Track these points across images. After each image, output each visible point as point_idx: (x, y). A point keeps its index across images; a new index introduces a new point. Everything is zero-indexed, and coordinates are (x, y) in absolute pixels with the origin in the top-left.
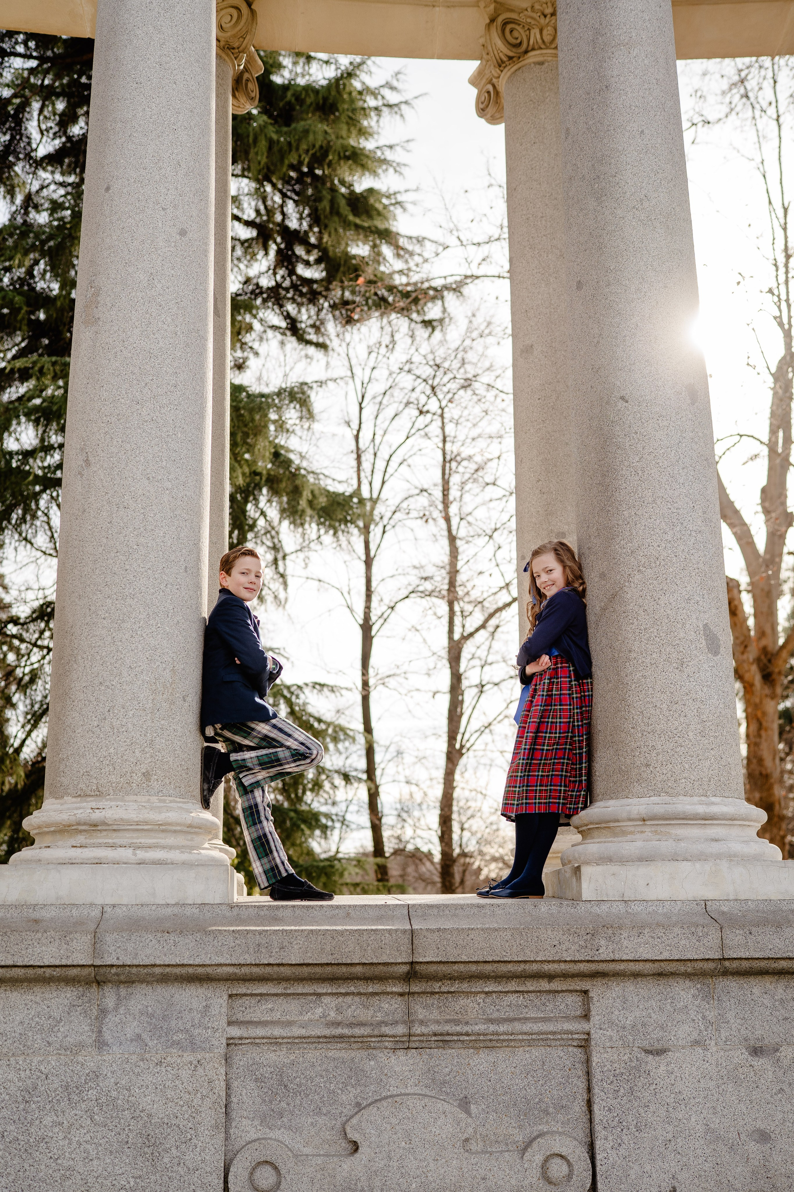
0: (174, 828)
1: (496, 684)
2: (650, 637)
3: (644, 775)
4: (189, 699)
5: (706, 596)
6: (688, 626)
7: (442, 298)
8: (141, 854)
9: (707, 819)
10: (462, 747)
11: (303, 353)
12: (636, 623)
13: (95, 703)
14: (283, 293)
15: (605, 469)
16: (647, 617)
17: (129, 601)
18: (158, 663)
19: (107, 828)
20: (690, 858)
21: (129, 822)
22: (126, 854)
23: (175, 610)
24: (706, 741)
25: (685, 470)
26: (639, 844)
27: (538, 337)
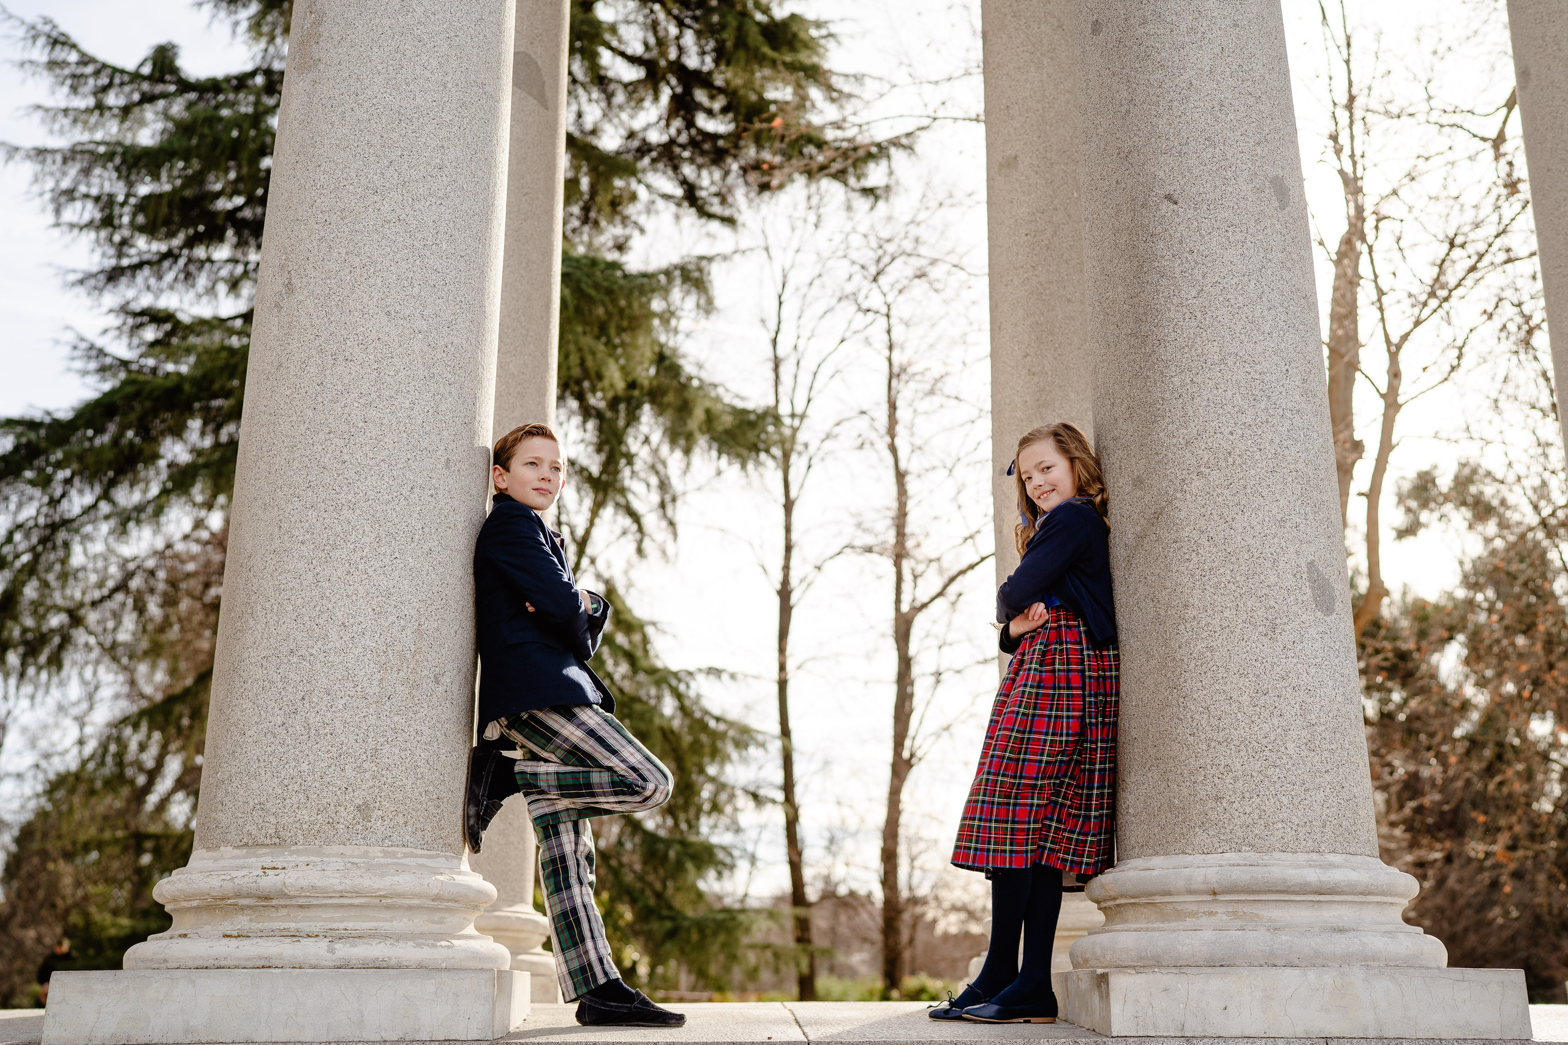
0: (408, 902)
1: (958, 672)
2: (1220, 583)
3: (1212, 815)
4: (446, 680)
5: (1311, 517)
6: (1282, 564)
7: (888, 157)
8: (344, 950)
9: (1324, 892)
10: (912, 756)
11: (704, 230)
12: (1195, 560)
13: (280, 685)
14: (677, 150)
15: (1141, 311)
16: (1214, 550)
17: (346, 513)
18: (391, 619)
19: (288, 902)
20: (1297, 962)
21: (326, 893)
22: (316, 949)
23: (427, 530)
24: (1317, 758)
25: (1273, 312)
26: (1207, 935)
27: (1025, 144)
